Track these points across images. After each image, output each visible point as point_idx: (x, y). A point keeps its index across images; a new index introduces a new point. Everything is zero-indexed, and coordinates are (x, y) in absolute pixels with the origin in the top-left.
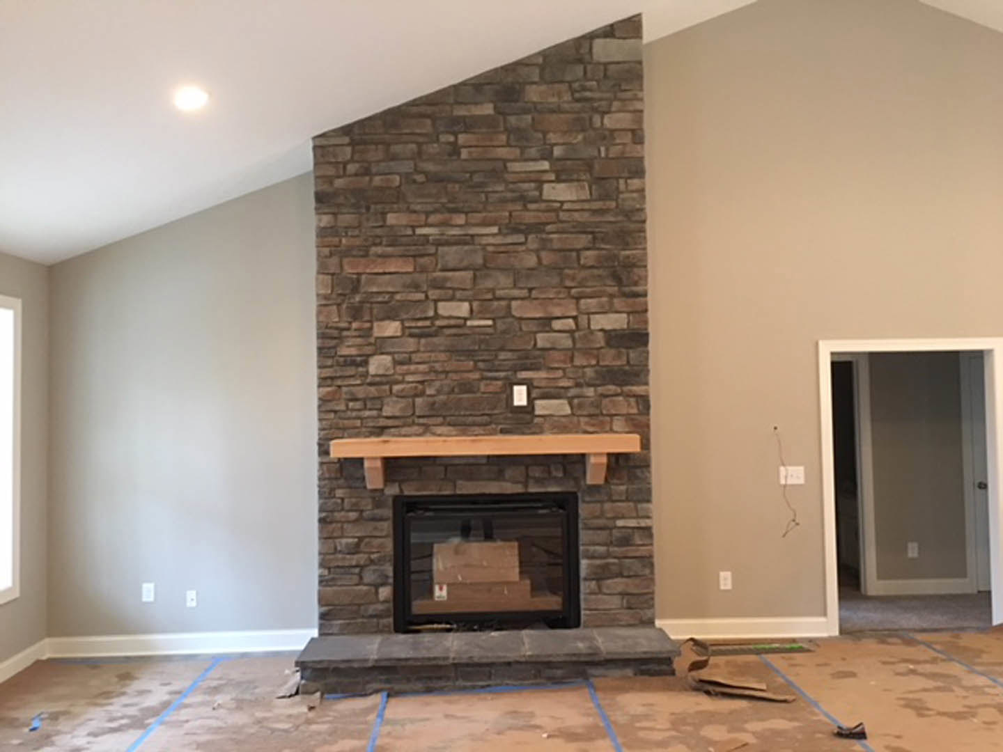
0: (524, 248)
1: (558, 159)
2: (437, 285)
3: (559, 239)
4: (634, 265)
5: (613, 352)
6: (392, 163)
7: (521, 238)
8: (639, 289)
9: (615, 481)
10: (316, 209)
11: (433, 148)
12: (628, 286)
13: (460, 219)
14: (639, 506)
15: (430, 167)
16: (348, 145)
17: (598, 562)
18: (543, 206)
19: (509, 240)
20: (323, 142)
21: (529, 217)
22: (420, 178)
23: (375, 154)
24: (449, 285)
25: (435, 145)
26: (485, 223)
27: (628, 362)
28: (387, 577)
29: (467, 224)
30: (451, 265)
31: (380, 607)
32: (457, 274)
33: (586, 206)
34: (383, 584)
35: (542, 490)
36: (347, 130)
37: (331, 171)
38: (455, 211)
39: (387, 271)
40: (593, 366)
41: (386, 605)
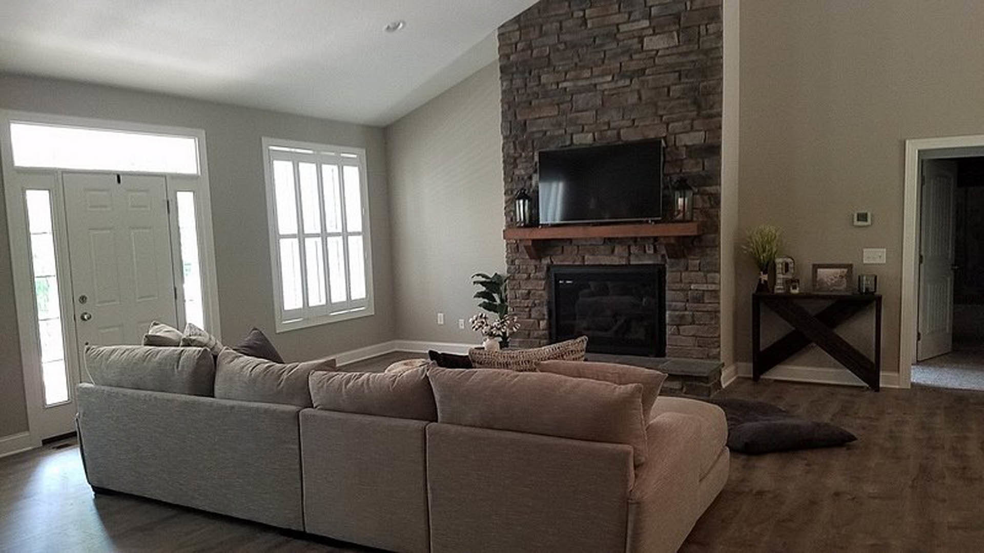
0: (629, 90)
1: (655, 17)
2: (573, 122)
3: (653, 79)
4: (709, 94)
5: (692, 162)
6: (545, 39)
7: (628, 82)
8: (714, 111)
9: (692, 257)
10: (501, 78)
11: (568, 24)
12: (706, 110)
13: (587, 73)
14: (709, 275)
15: (567, 38)
16: (518, 30)
17: (677, 313)
18: (643, 55)
19: (621, 83)
20: (503, 30)
21: (633, 66)
22: (562, 47)
23: (534, 34)
24: (579, 122)
25: (571, 21)
26: (603, 75)
27: (703, 169)
28: (544, 315)
29: (592, 76)
30: (581, 107)
31: (541, 333)
32: (584, 113)
33: (675, 51)
34: (543, 319)
35: (640, 263)
36: (517, 19)
37: (508, 51)
38: (583, 67)
39: (542, 116)
40: (678, 174)
41: (544, 332)
